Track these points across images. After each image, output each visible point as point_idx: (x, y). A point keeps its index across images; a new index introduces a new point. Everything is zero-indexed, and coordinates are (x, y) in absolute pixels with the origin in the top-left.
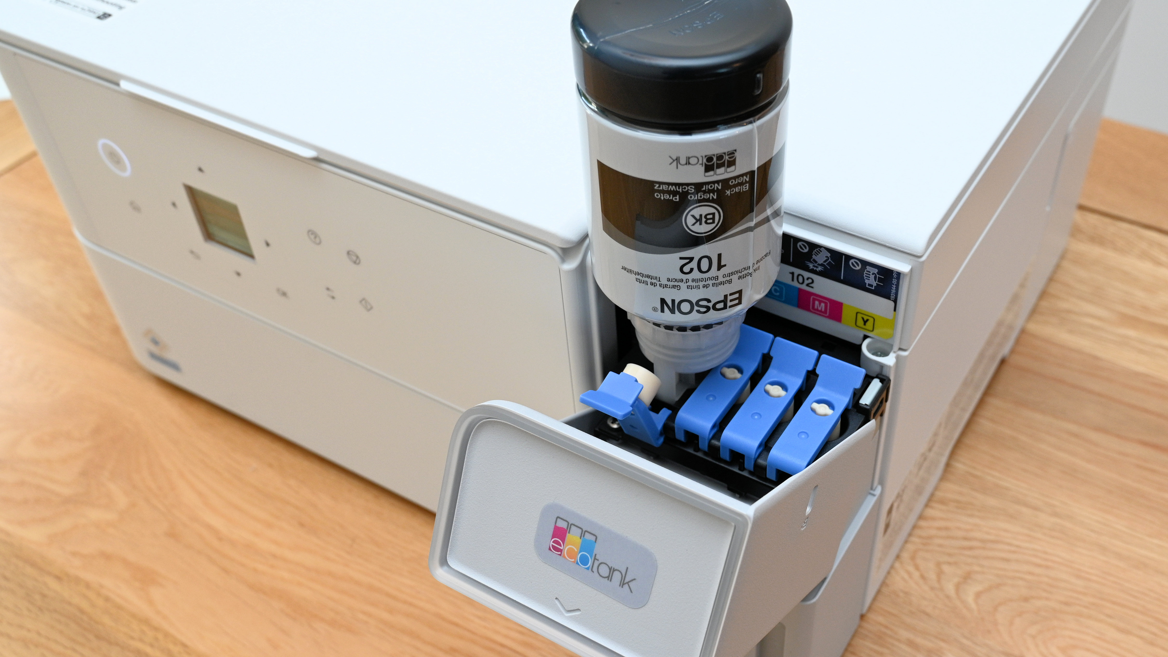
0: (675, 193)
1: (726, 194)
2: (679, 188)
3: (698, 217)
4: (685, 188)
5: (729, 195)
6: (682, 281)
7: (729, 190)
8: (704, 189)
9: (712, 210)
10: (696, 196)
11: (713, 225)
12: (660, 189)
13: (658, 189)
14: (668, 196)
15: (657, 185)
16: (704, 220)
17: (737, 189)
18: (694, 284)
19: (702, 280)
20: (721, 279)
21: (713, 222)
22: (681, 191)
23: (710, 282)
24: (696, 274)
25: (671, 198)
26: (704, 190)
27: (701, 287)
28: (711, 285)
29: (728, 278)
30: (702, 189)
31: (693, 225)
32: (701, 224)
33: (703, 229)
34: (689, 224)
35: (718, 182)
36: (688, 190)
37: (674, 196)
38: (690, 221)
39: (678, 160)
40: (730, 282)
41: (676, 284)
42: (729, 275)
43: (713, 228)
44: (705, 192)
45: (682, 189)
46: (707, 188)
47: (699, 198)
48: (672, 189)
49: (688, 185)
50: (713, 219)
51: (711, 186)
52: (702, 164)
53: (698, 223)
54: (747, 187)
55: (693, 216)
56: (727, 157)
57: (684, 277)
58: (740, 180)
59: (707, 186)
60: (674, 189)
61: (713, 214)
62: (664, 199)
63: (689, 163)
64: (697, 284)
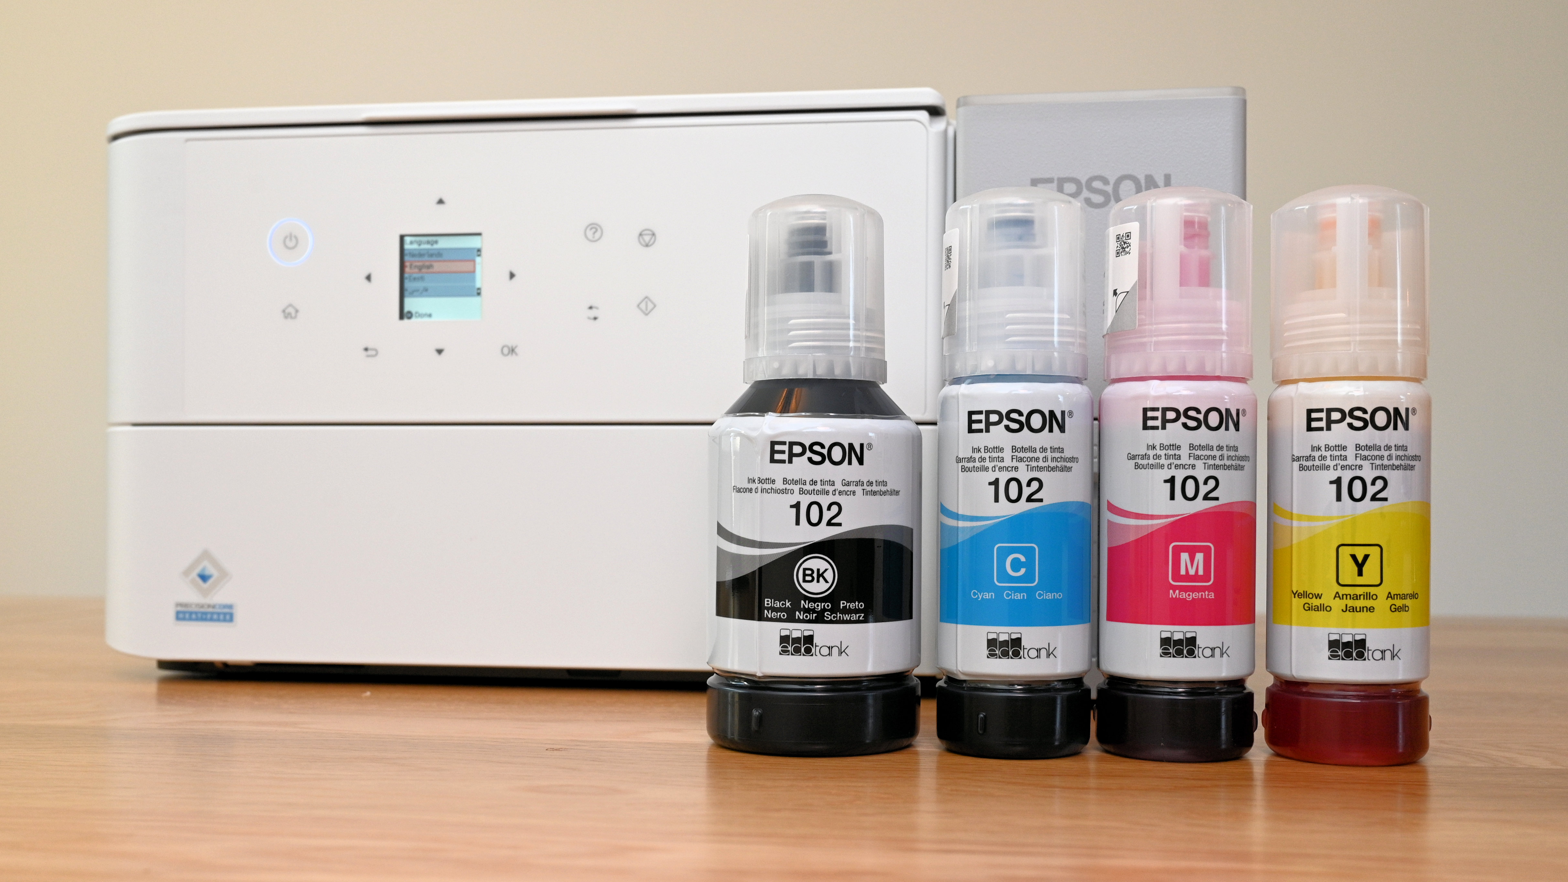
0: (846, 611)
1: (790, 603)
2: (840, 617)
3: (821, 579)
4: (834, 617)
5: (787, 601)
6: (840, 493)
7: (787, 606)
8: (814, 615)
9: (804, 585)
10: (822, 608)
11: (805, 566)
12: (859, 615)
13: (861, 615)
14: (851, 606)
15: (861, 618)
16: (815, 575)
17: (778, 604)
18: (827, 488)
19: (819, 492)
20: (796, 488)
21: (805, 570)
22: (838, 613)
23: (808, 487)
24: (825, 501)
25: (848, 604)
26: (815, 613)
27: (819, 483)
28: (808, 483)
29: (788, 486)
30: (816, 615)
31: (826, 570)
32: (818, 570)
33: (817, 563)
34: (830, 571)
35: (799, 621)
36: (831, 615)
37: (845, 607)
38: (829, 575)
39: (841, 653)
40: (785, 481)
41: (846, 488)
42: (787, 490)
43: (805, 563)
44: (813, 611)
45: (837, 617)
46: (811, 615)
47: (820, 604)
48: (847, 615)
49: (831, 622)
50: (805, 575)
51: (807, 617)
52: (816, 646)
53: (821, 572)
54: (766, 603)
55: (827, 581)
56: (789, 649)
57: (837, 498)
58: (774, 615)
59: (811, 618)
60: (845, 616)
61: (805, 581)
62: (855, 603)
63: (829, 648)
64: (823, 487)
